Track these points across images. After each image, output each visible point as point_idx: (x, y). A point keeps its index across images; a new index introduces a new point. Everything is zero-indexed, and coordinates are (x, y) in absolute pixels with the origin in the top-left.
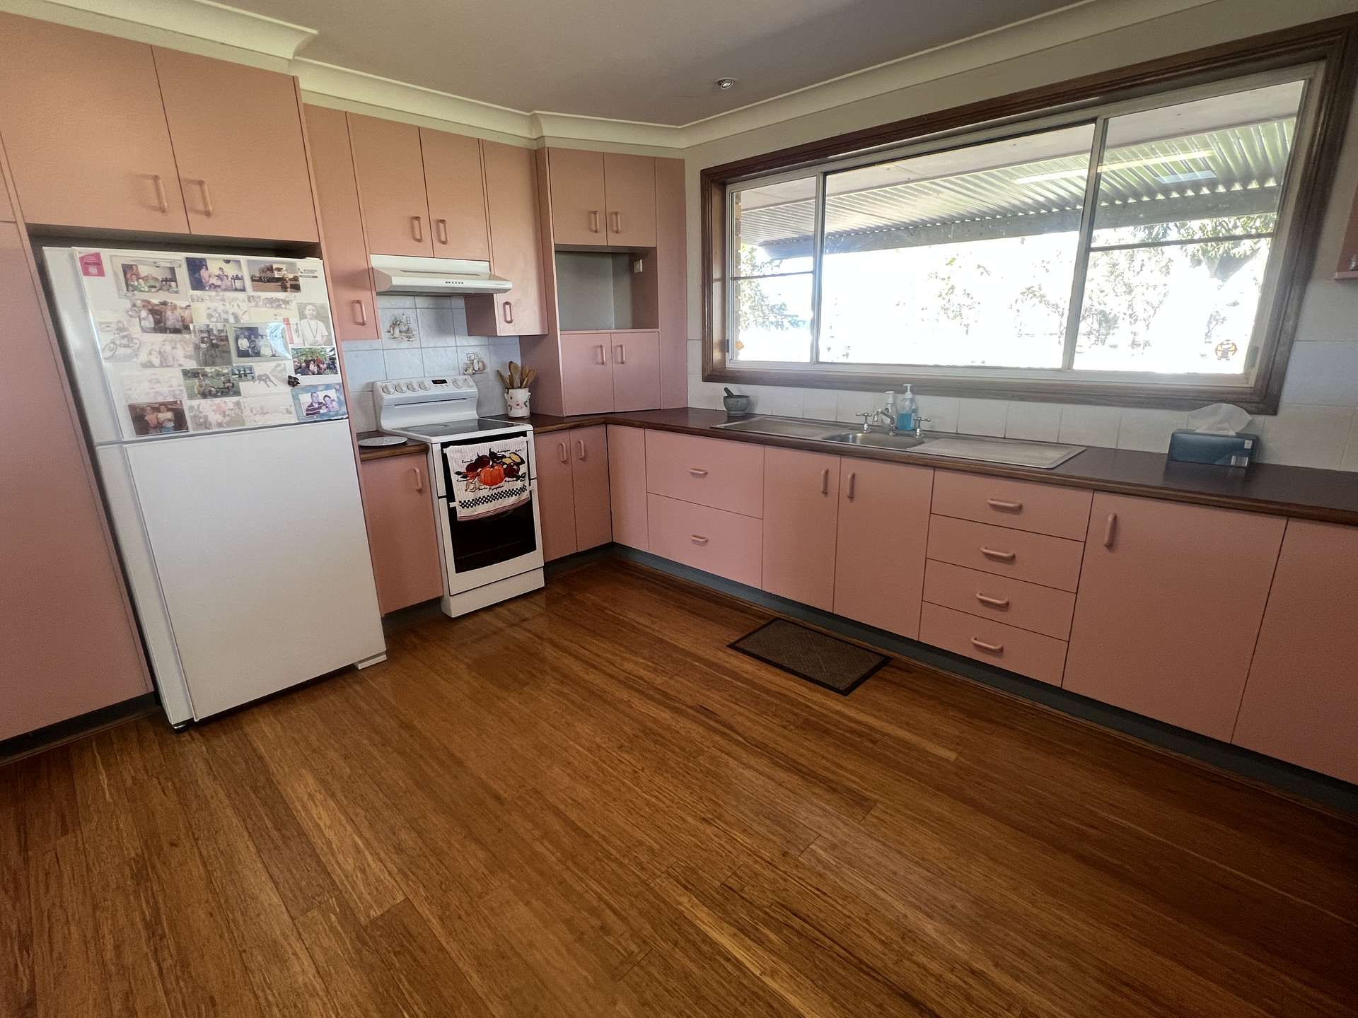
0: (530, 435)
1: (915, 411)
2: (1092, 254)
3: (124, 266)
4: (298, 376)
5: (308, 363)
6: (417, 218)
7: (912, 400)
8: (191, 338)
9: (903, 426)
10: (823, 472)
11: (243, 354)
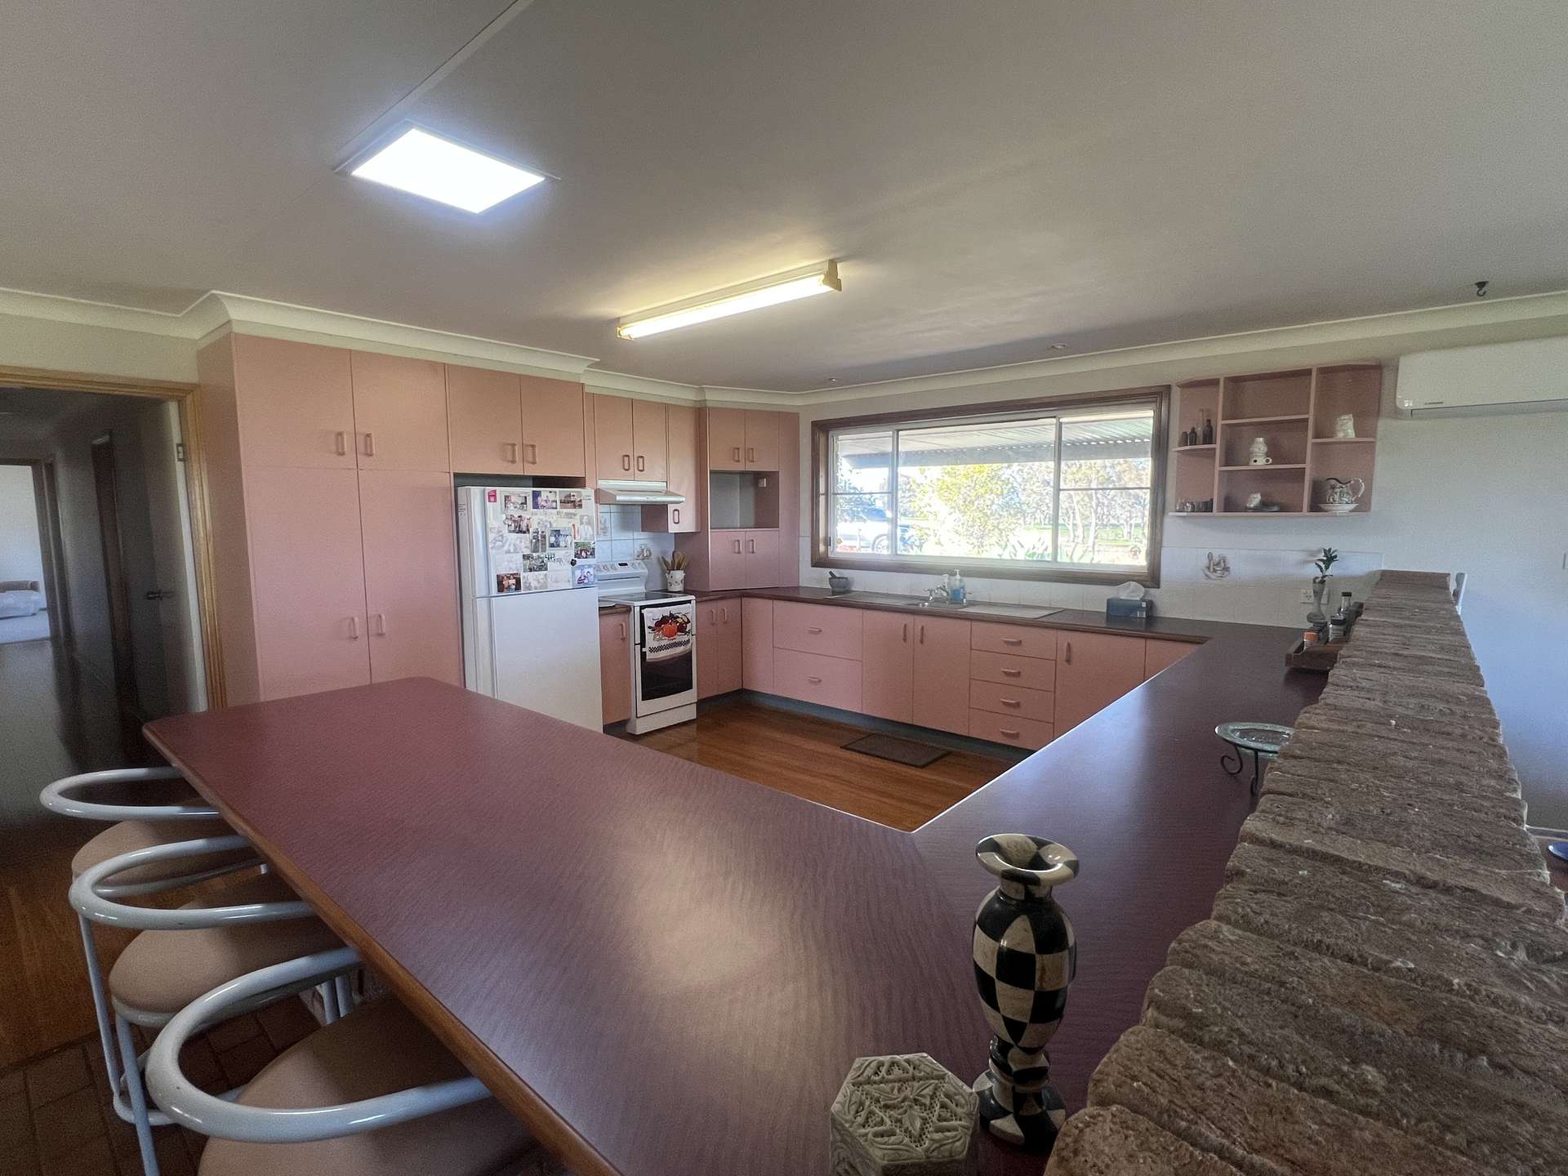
0: (693, 602)
1: (963, 588)
2: (1062, 492)
3: (505, 496)
4: (576, 559)
5: (581, 551)
6: (627, 456)
7: (961, 581)
8: (529, 536)
9: (956, 596)
10: (903, 626)
11: (552, 546)
